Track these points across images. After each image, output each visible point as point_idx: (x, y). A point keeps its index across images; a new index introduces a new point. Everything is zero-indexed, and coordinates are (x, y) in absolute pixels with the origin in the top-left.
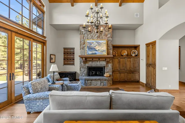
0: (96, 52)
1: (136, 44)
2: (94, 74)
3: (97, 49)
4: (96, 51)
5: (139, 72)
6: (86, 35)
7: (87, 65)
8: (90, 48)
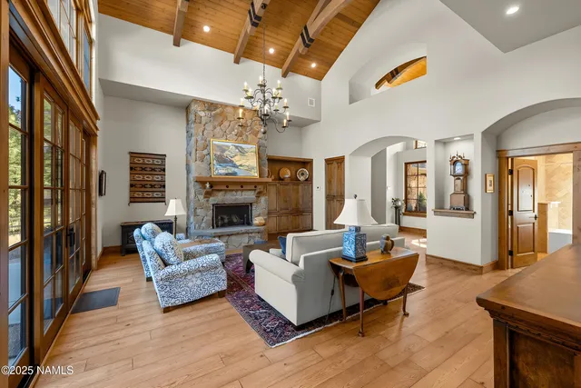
0: (236, 170)
1: (306, 156)
2: (226, 221)
3: (238, 163)
4: (237, 167)
5: (312, 212)
6: (209, 127)
7: (213, 200)
8: (223, 160)
